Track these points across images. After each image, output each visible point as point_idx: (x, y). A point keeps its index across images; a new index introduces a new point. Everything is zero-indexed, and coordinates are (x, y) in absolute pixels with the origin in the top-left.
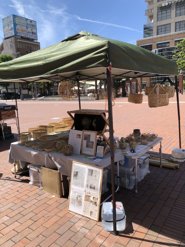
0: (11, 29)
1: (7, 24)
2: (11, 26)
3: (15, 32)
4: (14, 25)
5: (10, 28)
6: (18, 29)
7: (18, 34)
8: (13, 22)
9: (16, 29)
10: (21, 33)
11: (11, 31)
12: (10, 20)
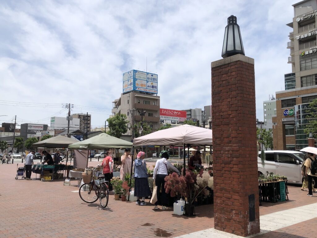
0: (131, 84)
1: (127, 79)
2: (131, 81)
3: (134, 87)
4: (134, 80)
5: (129, 83)
6: (137, 84)
7: (137, 89)
8: (133, 78)
9: (135, 84)
10: (140, 88)
11: (130, 86)
12: (131, 75)
